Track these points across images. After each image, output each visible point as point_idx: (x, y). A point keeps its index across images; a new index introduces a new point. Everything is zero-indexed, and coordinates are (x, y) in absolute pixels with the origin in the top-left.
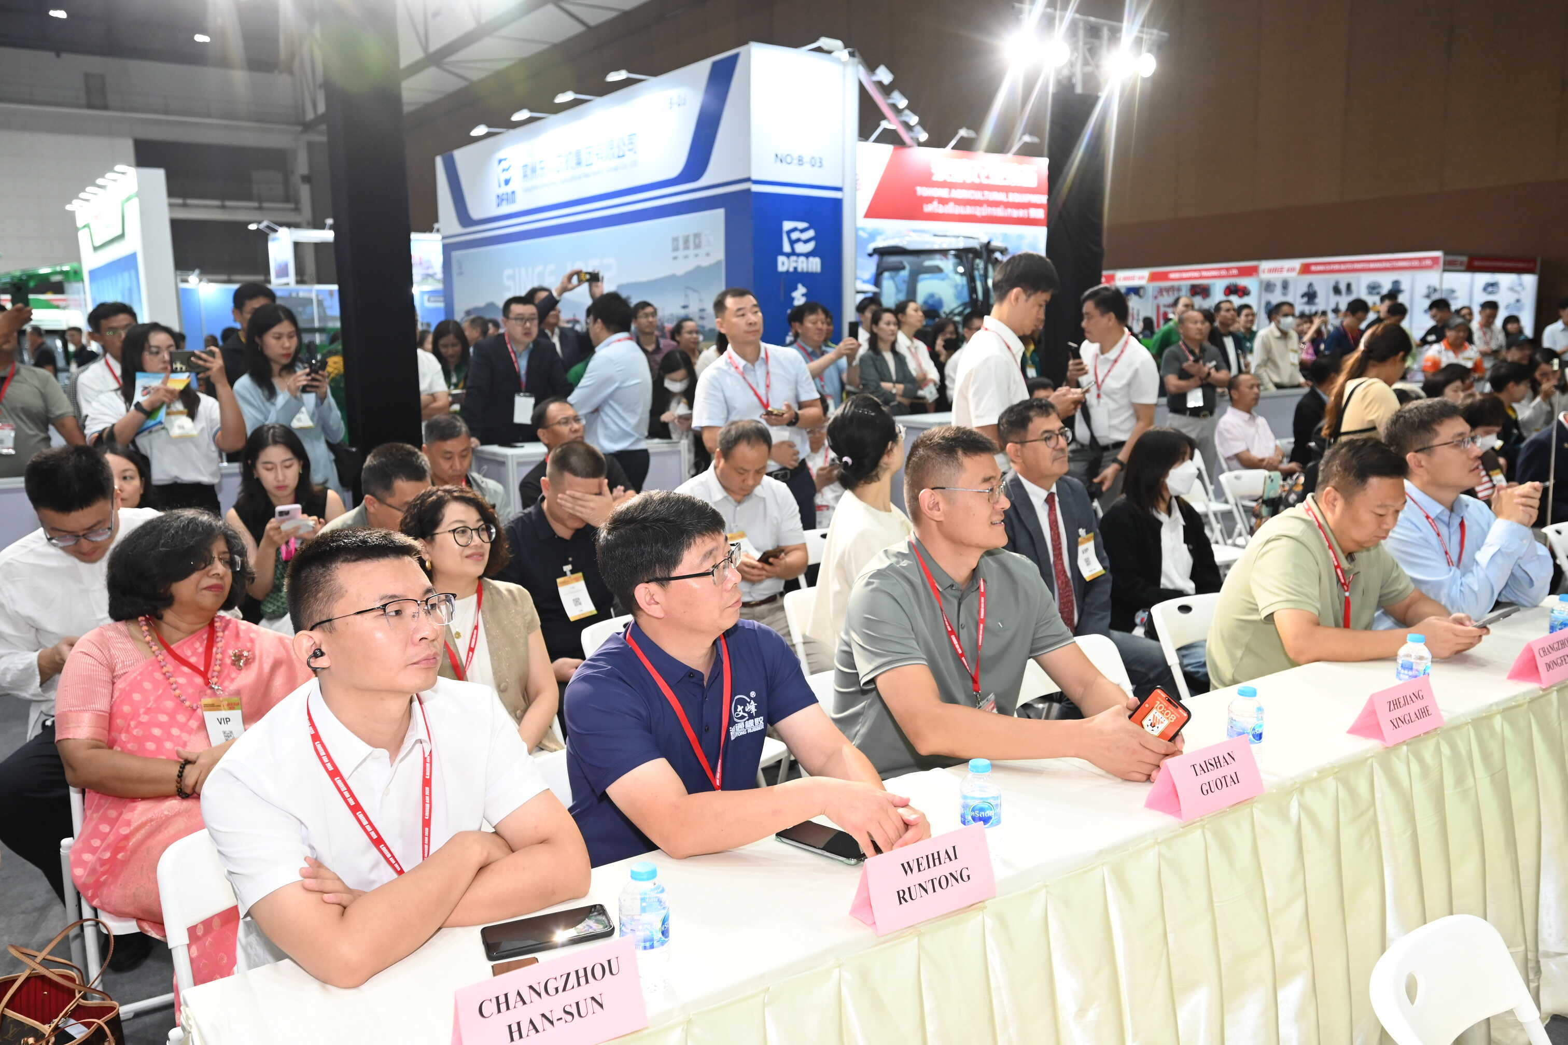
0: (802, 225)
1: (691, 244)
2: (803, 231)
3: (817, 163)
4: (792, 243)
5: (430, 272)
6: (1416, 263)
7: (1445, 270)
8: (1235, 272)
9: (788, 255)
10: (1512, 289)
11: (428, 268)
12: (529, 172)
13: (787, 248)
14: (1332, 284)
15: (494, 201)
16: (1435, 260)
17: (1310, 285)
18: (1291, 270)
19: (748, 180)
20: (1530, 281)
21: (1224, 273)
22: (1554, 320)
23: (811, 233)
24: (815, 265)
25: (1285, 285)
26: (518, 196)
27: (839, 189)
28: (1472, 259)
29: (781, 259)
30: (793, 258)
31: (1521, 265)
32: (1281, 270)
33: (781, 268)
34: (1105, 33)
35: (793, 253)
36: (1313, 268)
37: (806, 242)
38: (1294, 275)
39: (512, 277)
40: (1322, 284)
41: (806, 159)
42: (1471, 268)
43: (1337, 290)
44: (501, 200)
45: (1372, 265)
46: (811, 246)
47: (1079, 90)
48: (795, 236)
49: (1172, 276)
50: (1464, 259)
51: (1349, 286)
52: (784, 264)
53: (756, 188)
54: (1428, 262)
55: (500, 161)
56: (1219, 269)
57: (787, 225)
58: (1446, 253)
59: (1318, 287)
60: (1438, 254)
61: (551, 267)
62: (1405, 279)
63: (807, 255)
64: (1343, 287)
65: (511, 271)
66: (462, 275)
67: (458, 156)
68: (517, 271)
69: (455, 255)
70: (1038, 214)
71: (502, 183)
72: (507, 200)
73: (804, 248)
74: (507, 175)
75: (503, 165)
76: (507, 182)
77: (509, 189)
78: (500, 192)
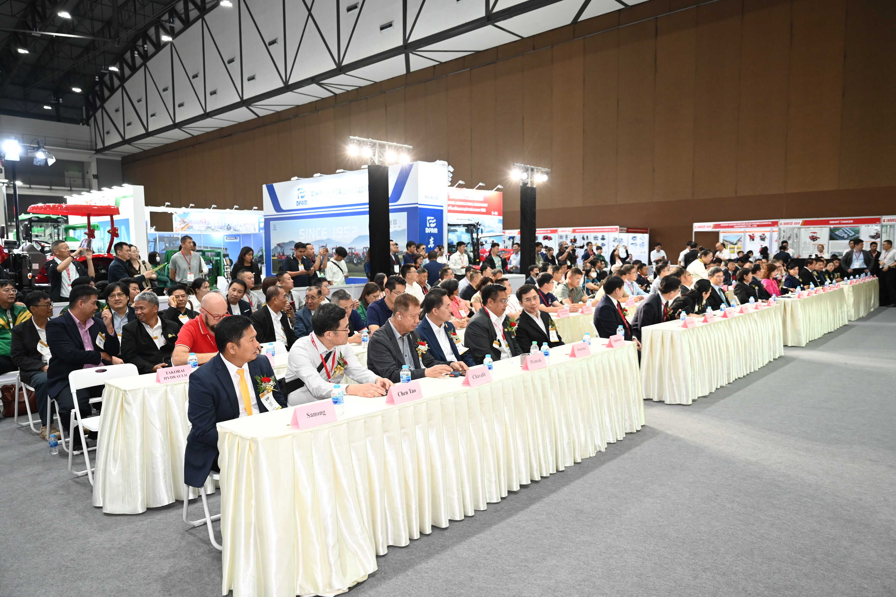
0: (432, 218)
2: (433, 220)
3: (436, 198)
4: (430, 224)
5: (209, 226)
6: (610, 230)
8: (549, 232)
9: (429, 228)
10: (641, 239)
11: (208, 224)
12: (314, 194)
13: (428, 225)
14: (582, 236)
15: (295, 204)
16: (617, 229)
17: (575, 237)
18: (569, 231)
19: (417, 204)
20: (646, 236)
22: (654, 249)
23: (435, 221)
24: (435, 231)
25: (567, 237)
26: (309, 202)
27: (442, 206)
28: (628, 228)
29: (427, 229)
31: (643, 231)
32: (565, 231)
33: (427, 232)
34: (535, 170)
35: (430, 227)
36: (577, 231)
37: (433, 223)
38: (570, 233)
39: (304, 232)
40: (579, 236)
41: (432, 197)
42: (628, 232)
43: (583, 239)
45: (596, 230)
46: (435, 225)
47: (529, 185)
48: (430, 221)
50: (626, 229)
51: (587, 237)
52: (428, 231)
53: (420, 206)
54: (614, 230)
55: (299, 189)
57: (428, 218)
58: (620, 227)
59: (577, 237)
60: (618, 227)
61: (325, 229)
62: (606, 235)
63: (434, 228)
64: (585, 237)
65: (303, 230)
66: (276, 230)
67: (275, 185)
68: (307, 229)
69: (271, 222)
70: (484, 210)
71: (300, 197)
72: (303, 204)
73: (433, 225)
74: (303, 195)
75: (300, 191)
76: (302, 197)
77: (303, 199)
78: (299, 200)
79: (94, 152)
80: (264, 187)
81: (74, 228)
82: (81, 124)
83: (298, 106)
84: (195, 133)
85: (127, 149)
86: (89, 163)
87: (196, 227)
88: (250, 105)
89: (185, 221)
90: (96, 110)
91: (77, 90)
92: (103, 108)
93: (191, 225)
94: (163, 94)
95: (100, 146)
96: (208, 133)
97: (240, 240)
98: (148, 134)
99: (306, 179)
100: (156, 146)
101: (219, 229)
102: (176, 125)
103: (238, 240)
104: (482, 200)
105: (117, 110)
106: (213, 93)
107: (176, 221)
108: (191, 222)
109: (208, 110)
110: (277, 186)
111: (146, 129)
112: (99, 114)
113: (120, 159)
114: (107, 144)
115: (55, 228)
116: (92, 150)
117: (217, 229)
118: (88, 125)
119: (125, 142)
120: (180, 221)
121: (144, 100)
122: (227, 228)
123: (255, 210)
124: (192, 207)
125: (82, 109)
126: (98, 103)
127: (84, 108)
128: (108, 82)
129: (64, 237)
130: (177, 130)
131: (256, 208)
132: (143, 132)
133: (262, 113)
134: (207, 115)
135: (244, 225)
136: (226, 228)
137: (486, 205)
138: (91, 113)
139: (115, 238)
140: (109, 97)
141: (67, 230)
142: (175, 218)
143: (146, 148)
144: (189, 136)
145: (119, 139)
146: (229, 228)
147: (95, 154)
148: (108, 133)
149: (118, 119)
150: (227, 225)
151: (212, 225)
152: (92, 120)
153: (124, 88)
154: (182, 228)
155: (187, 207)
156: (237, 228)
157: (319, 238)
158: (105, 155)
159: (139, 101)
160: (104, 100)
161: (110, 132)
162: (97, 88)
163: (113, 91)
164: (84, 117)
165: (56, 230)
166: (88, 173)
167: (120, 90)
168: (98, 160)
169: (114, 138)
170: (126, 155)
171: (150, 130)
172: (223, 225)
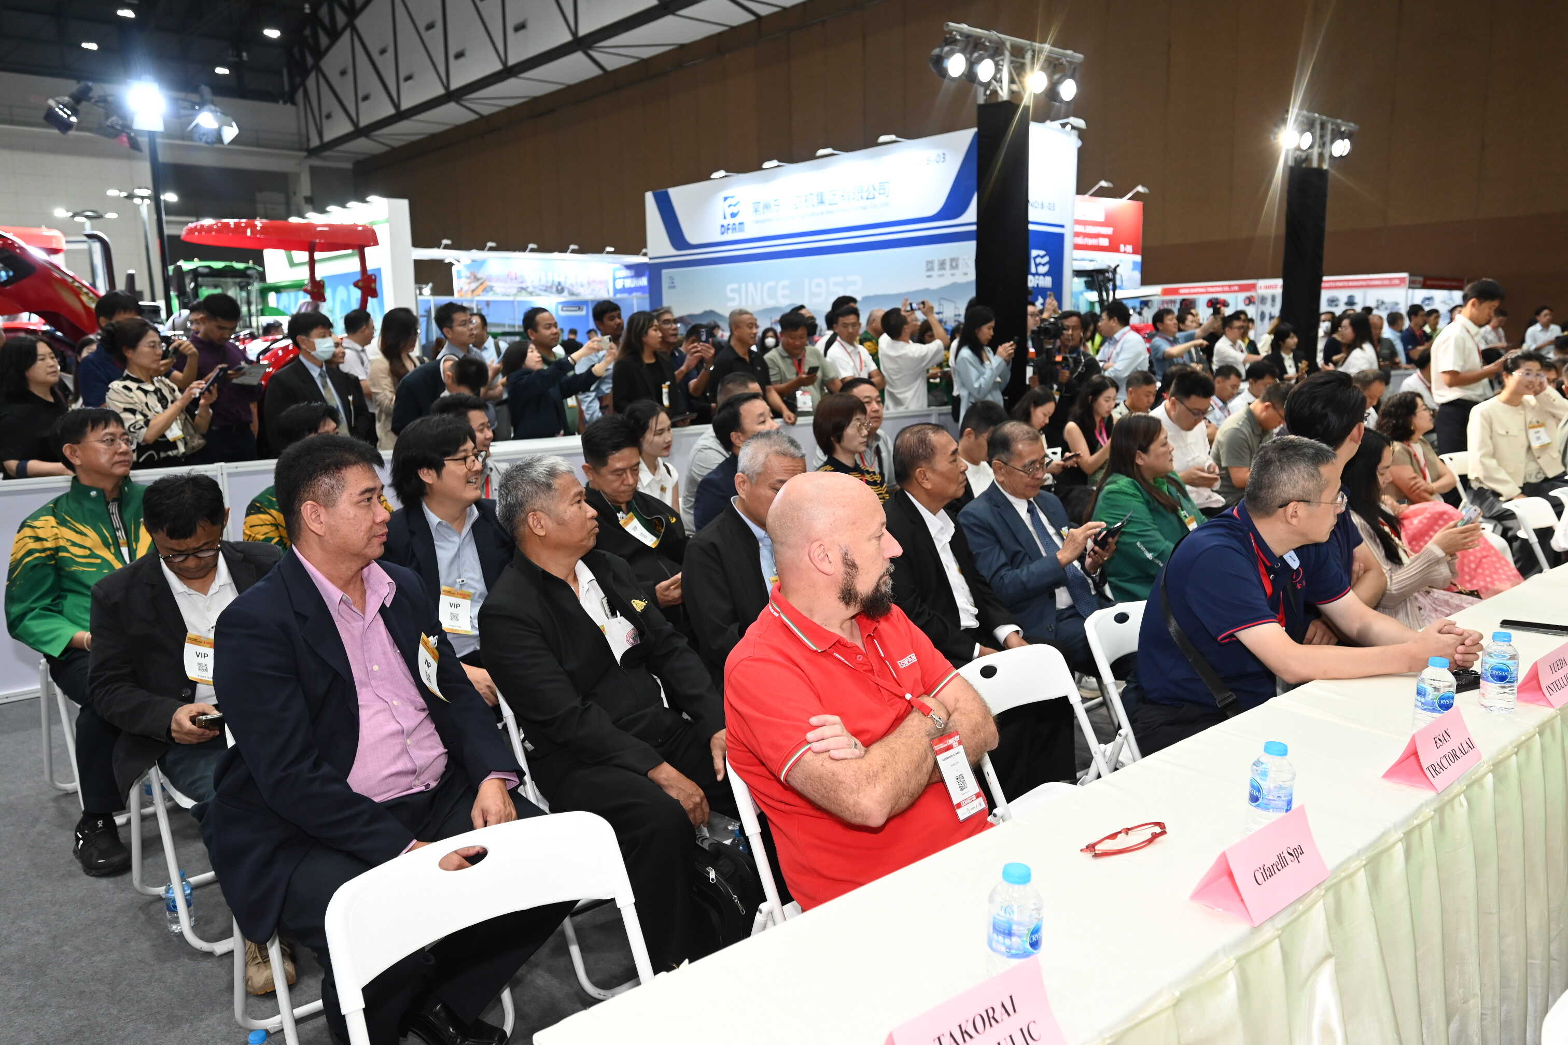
0: (1042, 253)
1: (948, 266)
2: (1042, 257)
3: (1052, 207)
4: (1037, 265)
5: (524, 285)
6: (1387, 282)
7: (1410, 288)
8: (1236, 288)
9: (1034, 275)
11: (522, 282)
12: (761, 208)
13: (1033, 270)
15: (719, 230)
16: (1402, 280)
21: (1227, 289)
23: (1046, 259)
24: (1047, 282)
25: (1273, 300)
26: (746, 226)
27: (1062, 226)
28: (1426, 279)
29: (1030, 277)
30: (1037, 277)
31: (1454, 284)
32: (1272, 287)
35: (1037, 274)
37: (1044, 265)
39: (738, 291)
41: (1046, 204)
42: (1425, 286)
44: (724, 229)
45: (1351, 284)
46: (1047, 269)
48: (1038, 260)
49: (1182, 291)
50: (1420, 279)
52: (1032, 282)
54: (1397, 282)
55: (726, 199)
56: (1223, 286)
57: (1034, 253)
58: (1411, 275)
60: (1405, 275)
61: (786, 282)
63: (1044, 275)
65: (735, 286)
66: (674, 287)
67: (674, 193)
68: (743, 285)
69: (664, 271)
70: (1105, 242)
71: (728, 216)
72: (734, 229)
73: (1043, 269)
74: (734, 210)
75: (729, 201)
76: (733, 215)
77: (736, 220)
78: (725, 223)
79: (305, 154)
80: (649, 197)
81: (278, 289)
82: (281, 102)
83: (682, 46)
84: (486, 110)
85: (363, 145)
86: (297, 175)
87: (499, 287)
88: (590, 47)
89: (479, 276)
90: (305, 73)
91: (273, 33)
92: (319, 70)
93: (489, 284)
94: (426, 35)
95: (315, 142)
96: (509, 109)
97: (587, 312)
98: (401, 115)
99: (742, 176)
100: (413, 138)
101: (542, 293)
102: (452, 96)
103: (583, 313)
104: (1102, 219)
105: (343, 73)
106: (520, 27)
107: (459, 277)
108: (489, 278)
109: (511, 62)
110: (675, 193)
111: (397, 106)
112: (311, 82)
113: (349, 166)
114: (327, 138)
115: (242, 288)
116: (301, 150)
117: (538, 292)
118: (294, 103)
119: (360, 132)
120: (468, 278)
121: (391, 50)
122: (557, 290)
123: (608, 253)
124: (491, 249)
125: (281, 74)
126: (310, 61)
127: (285, 72)
128: (326, 21)
129: (260, 307)
130: (452, 106)
131: (611, 249)
132: (391, 111)
133: (612, 63)
134: (508, 72)
135: (589, 283)
136: (554, 289)
137: (1109, 231)
138: (298, 80)
139: (370, 299)
140: (328, 48)
141: (264, 293)
142: (459, 272)
143: (396, 144)
144: (473, 117)
145: (348, 128)
146: (560, 290)
147: (306, 157)
148: (328, 116)
149: (345, 88)
150: (556, 283)
151: (528, 283)
152: (300, 95)
153: (354, 30)
154: (473, 291)
155: (481, 248)
156: (575, 290)
157: (771, 303)
158: (325, 159)
159: (383, 52)
160: (319, 54)
161: (333, 114)
162: (307, 32)
163: (334, 35)
164: (287, 87)
165: (244, 294)
166: (295, 193)
167: (348, 33)
168: (314, 171)
169: (339, 127)
170: (360, 157)
171: (405, 106)
172: (549, 284)
